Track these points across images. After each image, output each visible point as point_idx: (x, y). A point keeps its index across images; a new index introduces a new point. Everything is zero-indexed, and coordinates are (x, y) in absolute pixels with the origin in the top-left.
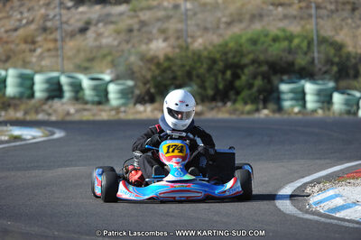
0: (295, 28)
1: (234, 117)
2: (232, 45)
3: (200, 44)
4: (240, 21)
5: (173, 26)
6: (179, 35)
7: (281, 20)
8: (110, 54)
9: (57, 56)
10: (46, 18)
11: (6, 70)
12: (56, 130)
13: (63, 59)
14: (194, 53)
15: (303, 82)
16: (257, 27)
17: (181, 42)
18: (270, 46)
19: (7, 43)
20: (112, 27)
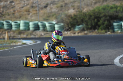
0: (118, 4)
1: (98, 34)
2: (97, 10)
3: (86, 10)
4: (99, 2)
5: (76, 4)
6: (79, 7)
7: (113, 1)
8: (55, 14)
9: (37, 16)
10: (33, 3)
11: (20, 21)
12: (38, 41)
13: (39, 17)
14: (84, 13)
15: (121, 22)
16: (105, 4)
17: (79, 10)
18: (110, 10)
19: (20, 12)
20: (55, 5)
